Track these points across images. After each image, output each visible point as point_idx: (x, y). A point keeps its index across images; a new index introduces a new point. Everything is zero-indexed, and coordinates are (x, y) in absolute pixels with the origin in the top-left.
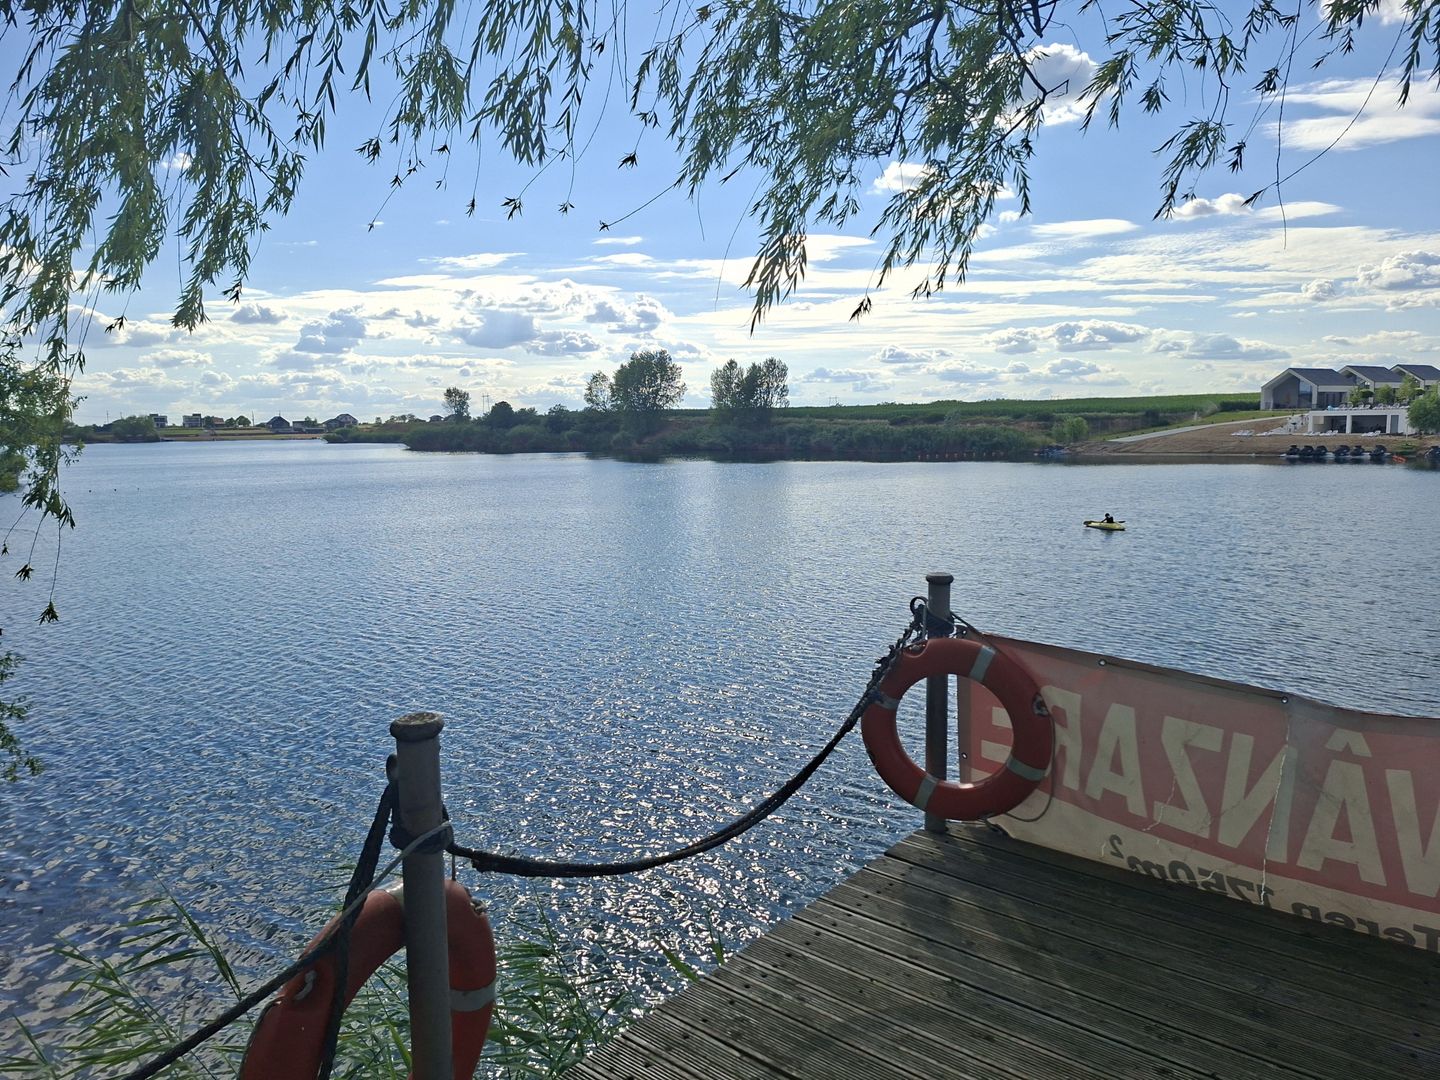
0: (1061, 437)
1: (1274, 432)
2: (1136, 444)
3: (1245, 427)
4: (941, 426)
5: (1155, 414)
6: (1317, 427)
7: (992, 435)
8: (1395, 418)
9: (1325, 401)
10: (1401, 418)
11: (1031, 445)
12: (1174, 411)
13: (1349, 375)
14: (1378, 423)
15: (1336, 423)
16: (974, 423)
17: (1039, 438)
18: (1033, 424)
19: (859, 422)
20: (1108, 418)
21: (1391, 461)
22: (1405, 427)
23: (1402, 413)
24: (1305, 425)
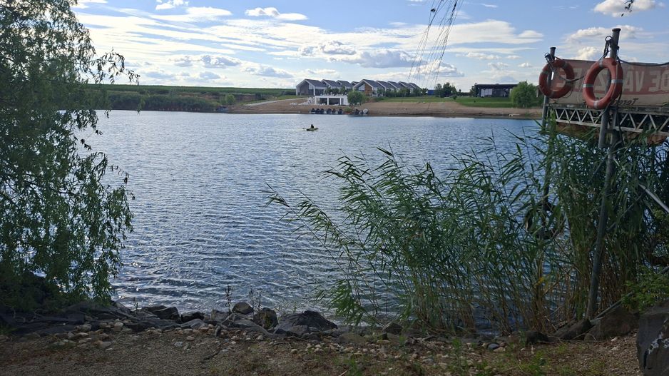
0: (224, 103)
1: (304, 103)
2: (255, 106)
3: (294, 102)
4: (167, 96)
5: (260, 95)
6: (318, 102)
7: (193, 101)
8: (342, 99)
9: (319, 93)
10: (345, 100)
11: (212, 106)
12: (266, 94)
13: (324, 83)
14: (337, 101)
15: (323, 101)
16: (183, 95)
17: (214, 103)
18: (211, 96)
19: (121, 92)
20: (241, 95)
21: (344, 114)
22: (346, 102)
23: (345, 98)
24: (314, 101)
